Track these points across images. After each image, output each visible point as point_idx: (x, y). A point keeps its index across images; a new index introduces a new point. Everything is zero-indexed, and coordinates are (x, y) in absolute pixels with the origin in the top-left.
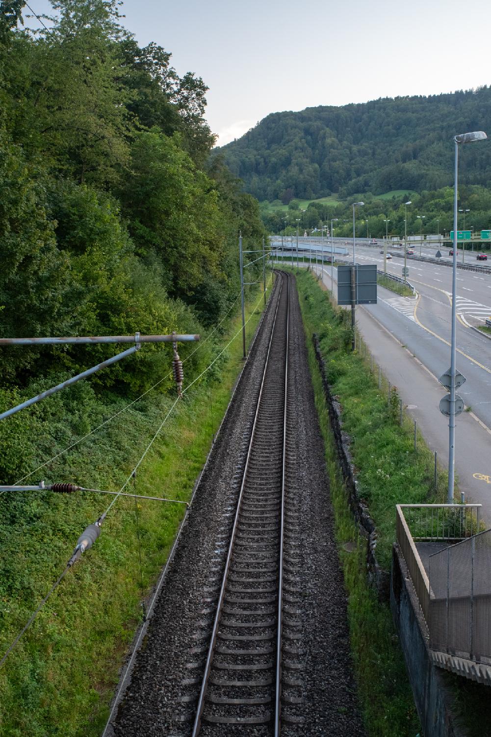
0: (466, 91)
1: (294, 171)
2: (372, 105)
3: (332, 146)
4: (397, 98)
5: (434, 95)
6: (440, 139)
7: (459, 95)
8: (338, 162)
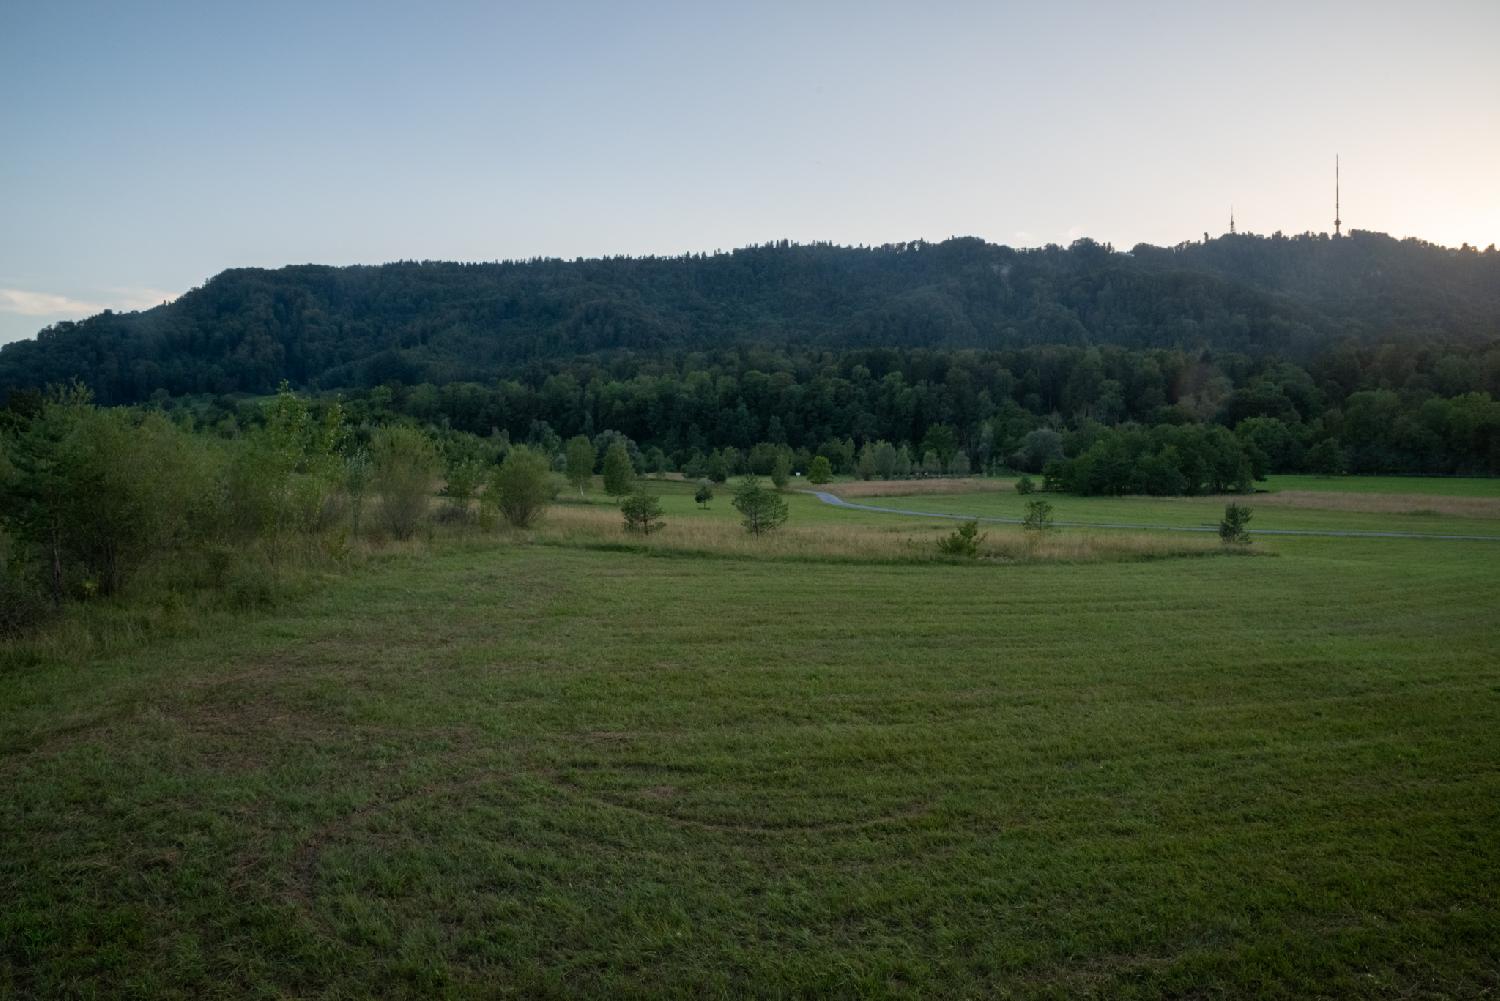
0: (517, 262)
1: (243, 351)
2: (389, 269)
3: (312, 320)
4: (426, 263)
5: (475, 264)
6: (465, 319)
7: (507, 265)
8: (316, 344)
